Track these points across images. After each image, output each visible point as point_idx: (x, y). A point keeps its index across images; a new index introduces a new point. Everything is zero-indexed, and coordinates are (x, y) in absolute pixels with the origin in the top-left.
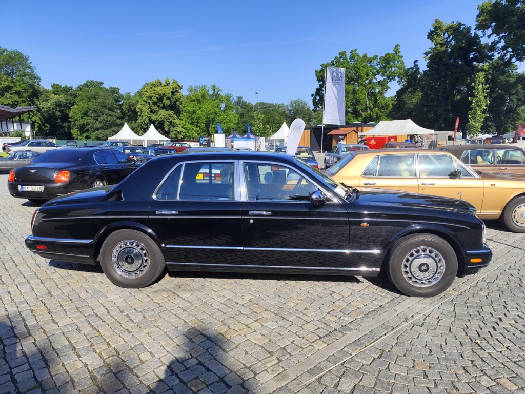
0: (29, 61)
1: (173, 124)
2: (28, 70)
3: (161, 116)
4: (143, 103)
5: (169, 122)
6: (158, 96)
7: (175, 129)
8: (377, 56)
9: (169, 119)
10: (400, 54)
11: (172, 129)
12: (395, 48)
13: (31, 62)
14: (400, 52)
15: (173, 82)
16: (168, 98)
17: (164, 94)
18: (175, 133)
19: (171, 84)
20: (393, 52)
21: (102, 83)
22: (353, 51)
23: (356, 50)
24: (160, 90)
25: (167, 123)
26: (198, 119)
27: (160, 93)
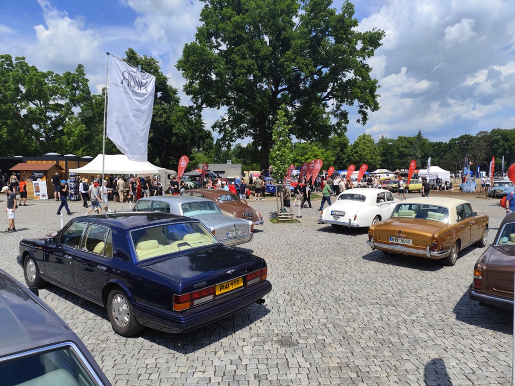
8: (52, 73)
10: (85, 77)
12: (78, 68)
14: (85, 75)
20: (75, 73)
22: (20, 59)
23: (24, 58)
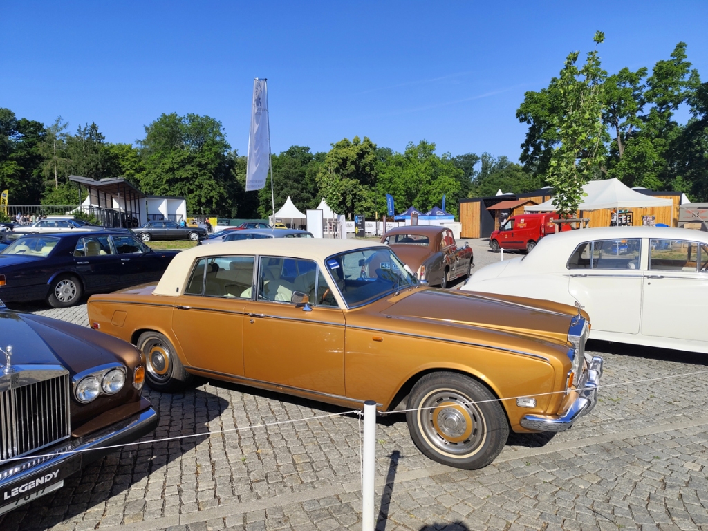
0: (221, 128)
1: (357, 197)
2: (218, 139)
3: (343, 187)
4: (324, 170)
5: (352, 194)
6: (340, 161)
7: (360, 204)
9: (353, 191)
10: (686, 60)
11: (356, 204)
12: (676, 50)
13: (224, 129)
14: (685, 57)
15: (364, 141)
16: (353, 163)
17: (347, 158)
18: (359, 209)
19: (361, 143)
20: (672, 58)
21: (308, 149)
24: (343, 152)
25: (351, 196)
26: (395, 189)
27: (342, 156)
